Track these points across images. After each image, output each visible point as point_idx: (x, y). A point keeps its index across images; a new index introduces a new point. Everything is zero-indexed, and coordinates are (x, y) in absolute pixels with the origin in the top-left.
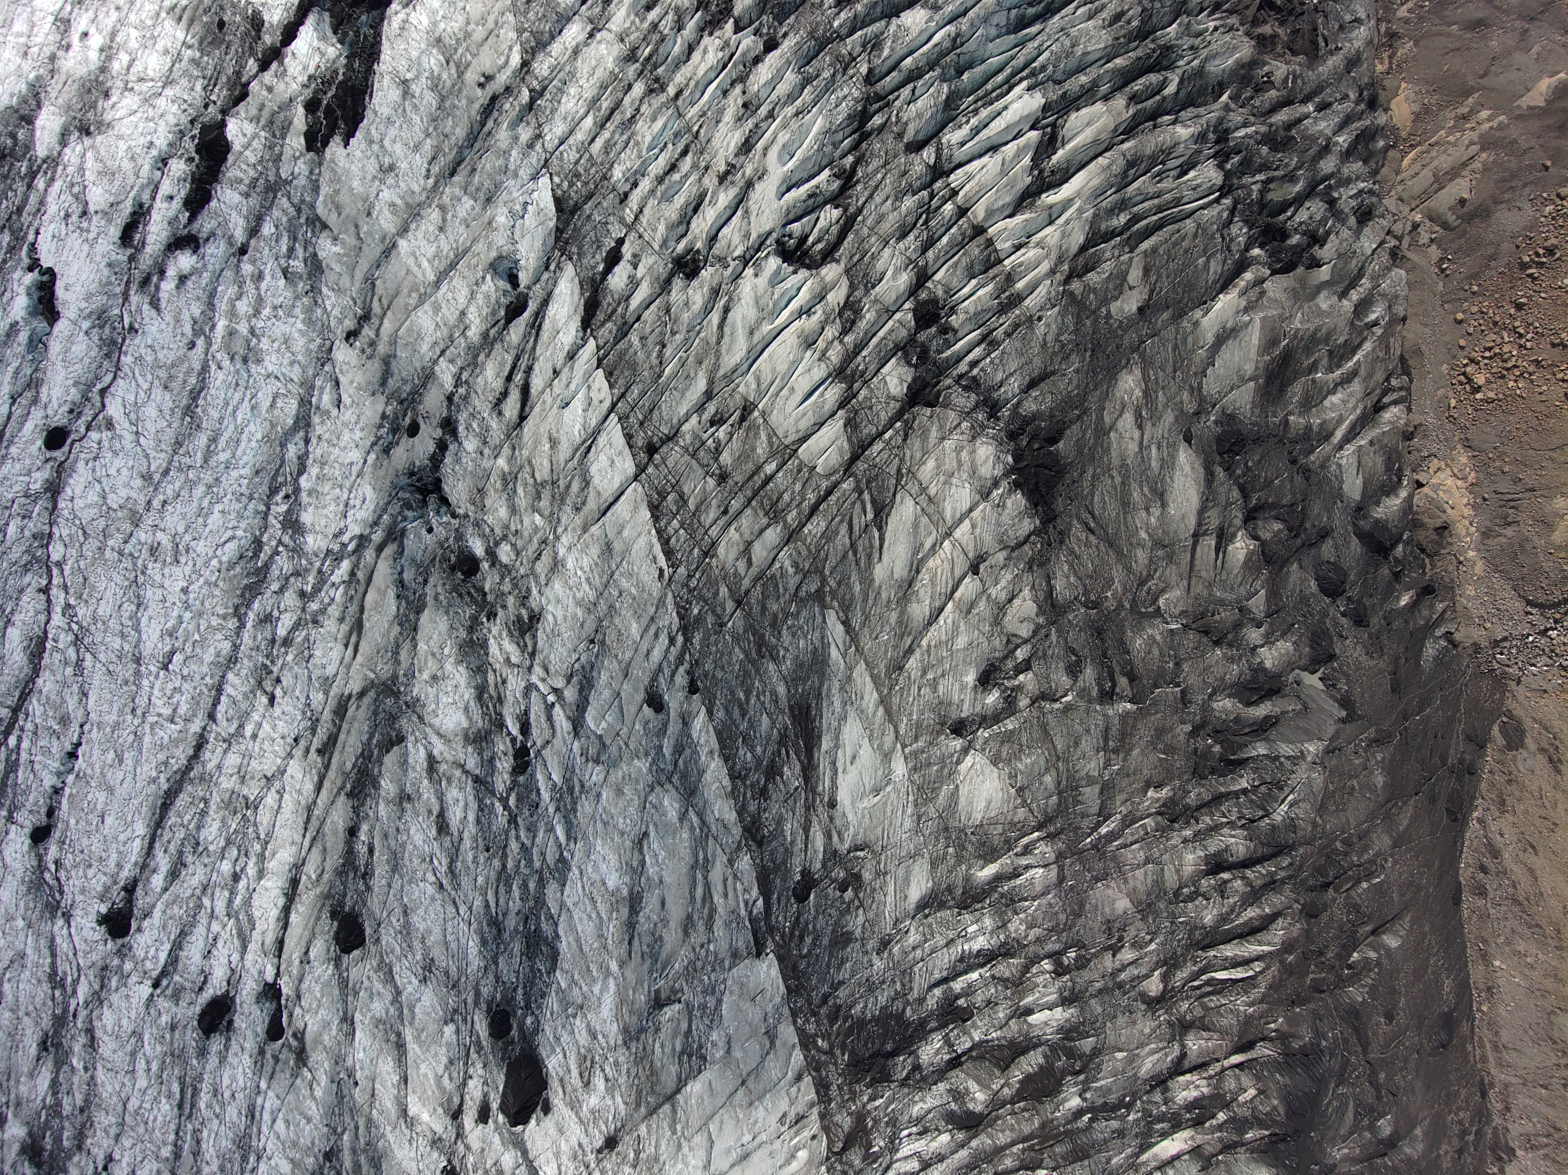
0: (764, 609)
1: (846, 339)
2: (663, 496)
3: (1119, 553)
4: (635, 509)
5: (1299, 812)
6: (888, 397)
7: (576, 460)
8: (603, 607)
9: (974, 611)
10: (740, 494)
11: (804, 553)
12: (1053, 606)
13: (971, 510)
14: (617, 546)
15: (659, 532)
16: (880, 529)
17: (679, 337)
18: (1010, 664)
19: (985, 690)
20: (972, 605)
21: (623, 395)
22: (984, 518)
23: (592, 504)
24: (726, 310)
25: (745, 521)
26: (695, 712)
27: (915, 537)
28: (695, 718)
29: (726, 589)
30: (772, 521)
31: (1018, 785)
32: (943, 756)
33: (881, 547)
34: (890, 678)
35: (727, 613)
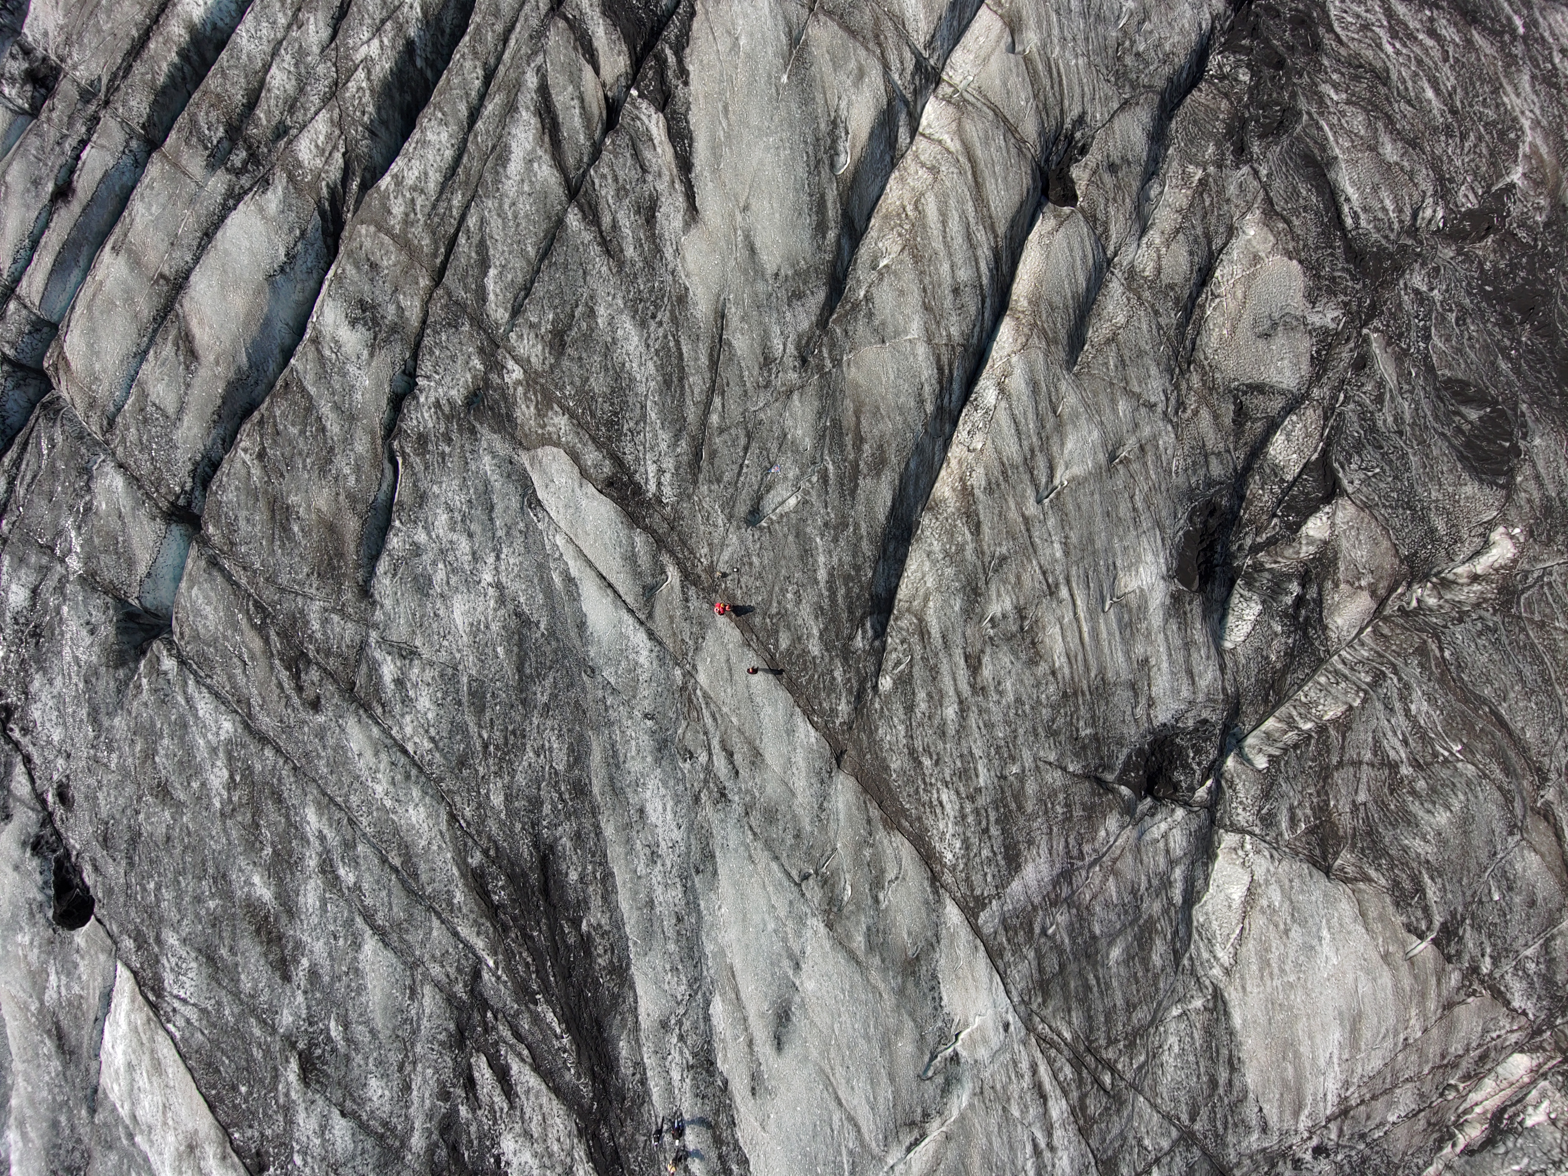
0: (280, 514)
10: (111, 123)
11: (392, 262)
12: (1353, 257)
16: (665, 102)
18: (1266, 494)
19: (1210, 606)
25: (145, 213)
26: (94, 1000)
27: (806, 101)
28: (99, 1021)
29: (118, 482)
30: (245, 181)
31: (1438, 920)
32: (1134, 892)
33: (685, 164)
34: (846, 654)
35: (142, 569)
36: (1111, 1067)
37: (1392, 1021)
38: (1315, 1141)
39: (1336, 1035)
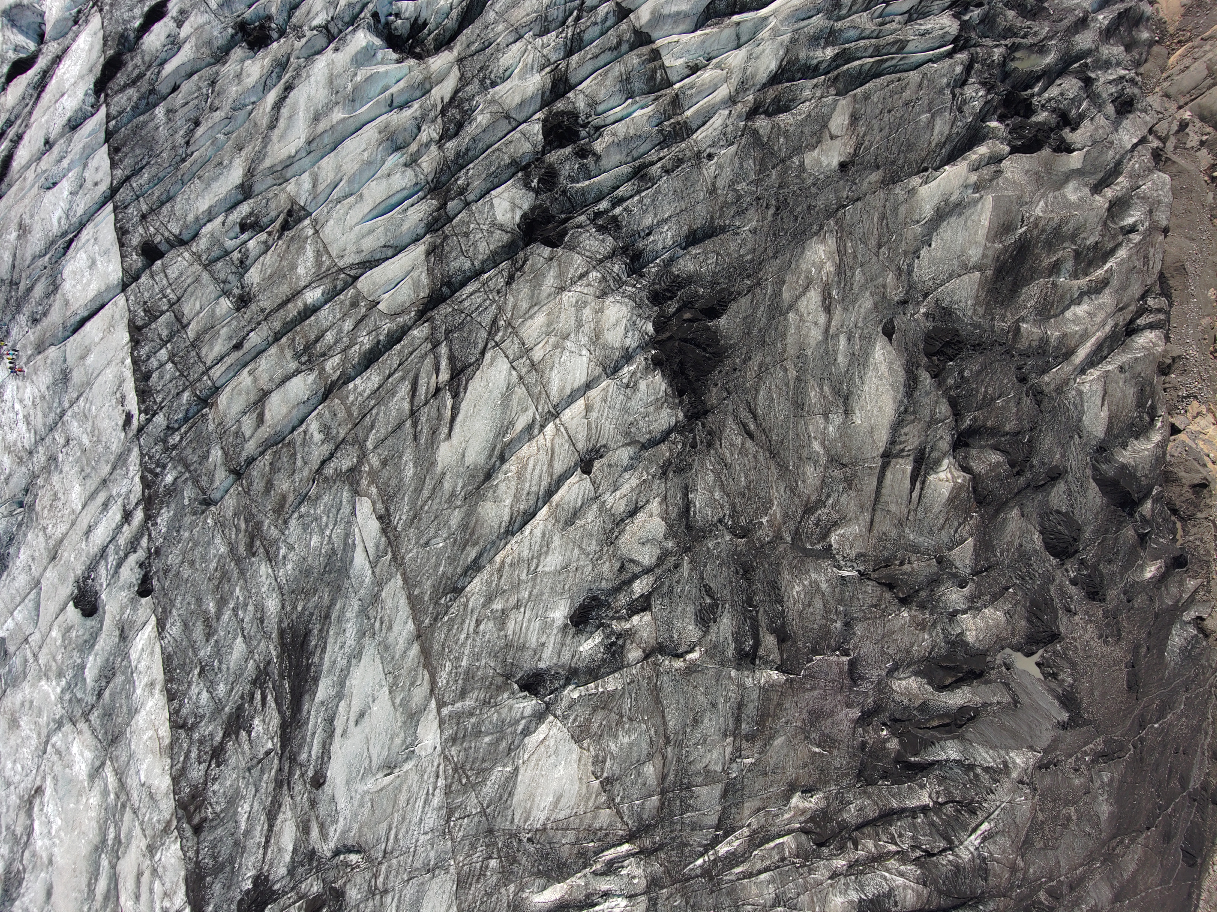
0: (269, 486)
1: (447, 145)
2: (152, 315)
3: (783, 467)
4: (110, 328)
5: (994, 849)
6: (493, 224)
7: (48, 256)
8: (41, 457)
9: (579, 523)
10: (264, 326)
11: (342, 415)
12: (688, 527)
13: (588, 386)
14: (77, 376)
15: (136, 362)
16: (455, 395)
17: (218, 115)
18: (623, 599)
19: (579, 632)
20: (575, 514)
21: (128, 179)
22: (604, 400)
23: (55, 317)
24: (289, 88)
25: (264, 364)
26: (139, 623)
27: (503, 412)
28: (138, 631)
29: (220, 453)
30: (303, 367)
31: (605, 775)
32: (503, 722)
33: (453, 419)
34: (437, 603)
35: (215, 486)
36: (468, 777)
37: (572, 803)
38: (529, 836)
39: (550, 799)
